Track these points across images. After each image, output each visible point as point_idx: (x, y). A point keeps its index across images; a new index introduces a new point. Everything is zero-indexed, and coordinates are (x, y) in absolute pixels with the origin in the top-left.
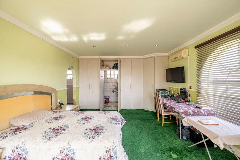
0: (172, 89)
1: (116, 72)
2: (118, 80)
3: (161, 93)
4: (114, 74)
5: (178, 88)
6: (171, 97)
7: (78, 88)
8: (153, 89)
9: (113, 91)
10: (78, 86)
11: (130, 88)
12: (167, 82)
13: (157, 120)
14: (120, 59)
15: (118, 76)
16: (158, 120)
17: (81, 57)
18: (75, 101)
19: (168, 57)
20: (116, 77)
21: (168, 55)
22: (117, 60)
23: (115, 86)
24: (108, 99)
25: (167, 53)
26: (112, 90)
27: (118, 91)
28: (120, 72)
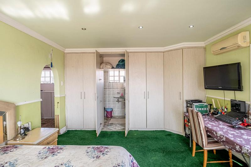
0: (213, 100)
1: (123, 72)
2: (125, 85)
3: (197, 107)
4: (119, 76)
5: (225, 99)
6: (213, 114)
7: (63, 98)
8: (180, 99)
9: (118, 101)
10: (64, 95)
11: (143, 97)
12: (206, 88)
13: (192, 153)
14: (128, 53)
15: (124, 78)
16: (194, 155)
17: (67, 51)
18: (58, 118)
19: (205, 48)
20: (122, 81)
21: (204, 45)
22: (123, 55)
23: (121, 93)
24: (111, 112)
25: (203, 43)
26: (116, 99)
27: (125, 100)
28: (127, 73)
